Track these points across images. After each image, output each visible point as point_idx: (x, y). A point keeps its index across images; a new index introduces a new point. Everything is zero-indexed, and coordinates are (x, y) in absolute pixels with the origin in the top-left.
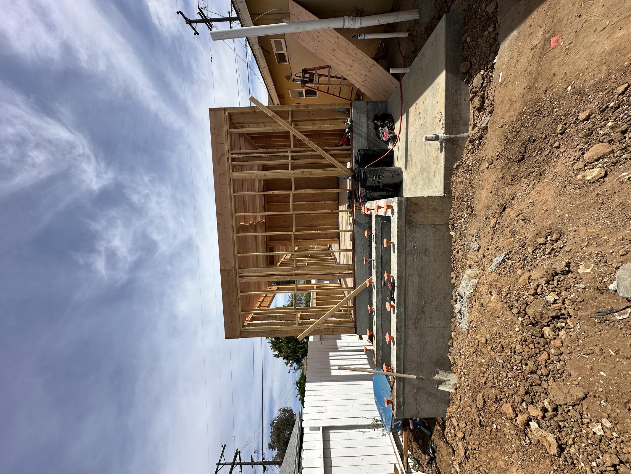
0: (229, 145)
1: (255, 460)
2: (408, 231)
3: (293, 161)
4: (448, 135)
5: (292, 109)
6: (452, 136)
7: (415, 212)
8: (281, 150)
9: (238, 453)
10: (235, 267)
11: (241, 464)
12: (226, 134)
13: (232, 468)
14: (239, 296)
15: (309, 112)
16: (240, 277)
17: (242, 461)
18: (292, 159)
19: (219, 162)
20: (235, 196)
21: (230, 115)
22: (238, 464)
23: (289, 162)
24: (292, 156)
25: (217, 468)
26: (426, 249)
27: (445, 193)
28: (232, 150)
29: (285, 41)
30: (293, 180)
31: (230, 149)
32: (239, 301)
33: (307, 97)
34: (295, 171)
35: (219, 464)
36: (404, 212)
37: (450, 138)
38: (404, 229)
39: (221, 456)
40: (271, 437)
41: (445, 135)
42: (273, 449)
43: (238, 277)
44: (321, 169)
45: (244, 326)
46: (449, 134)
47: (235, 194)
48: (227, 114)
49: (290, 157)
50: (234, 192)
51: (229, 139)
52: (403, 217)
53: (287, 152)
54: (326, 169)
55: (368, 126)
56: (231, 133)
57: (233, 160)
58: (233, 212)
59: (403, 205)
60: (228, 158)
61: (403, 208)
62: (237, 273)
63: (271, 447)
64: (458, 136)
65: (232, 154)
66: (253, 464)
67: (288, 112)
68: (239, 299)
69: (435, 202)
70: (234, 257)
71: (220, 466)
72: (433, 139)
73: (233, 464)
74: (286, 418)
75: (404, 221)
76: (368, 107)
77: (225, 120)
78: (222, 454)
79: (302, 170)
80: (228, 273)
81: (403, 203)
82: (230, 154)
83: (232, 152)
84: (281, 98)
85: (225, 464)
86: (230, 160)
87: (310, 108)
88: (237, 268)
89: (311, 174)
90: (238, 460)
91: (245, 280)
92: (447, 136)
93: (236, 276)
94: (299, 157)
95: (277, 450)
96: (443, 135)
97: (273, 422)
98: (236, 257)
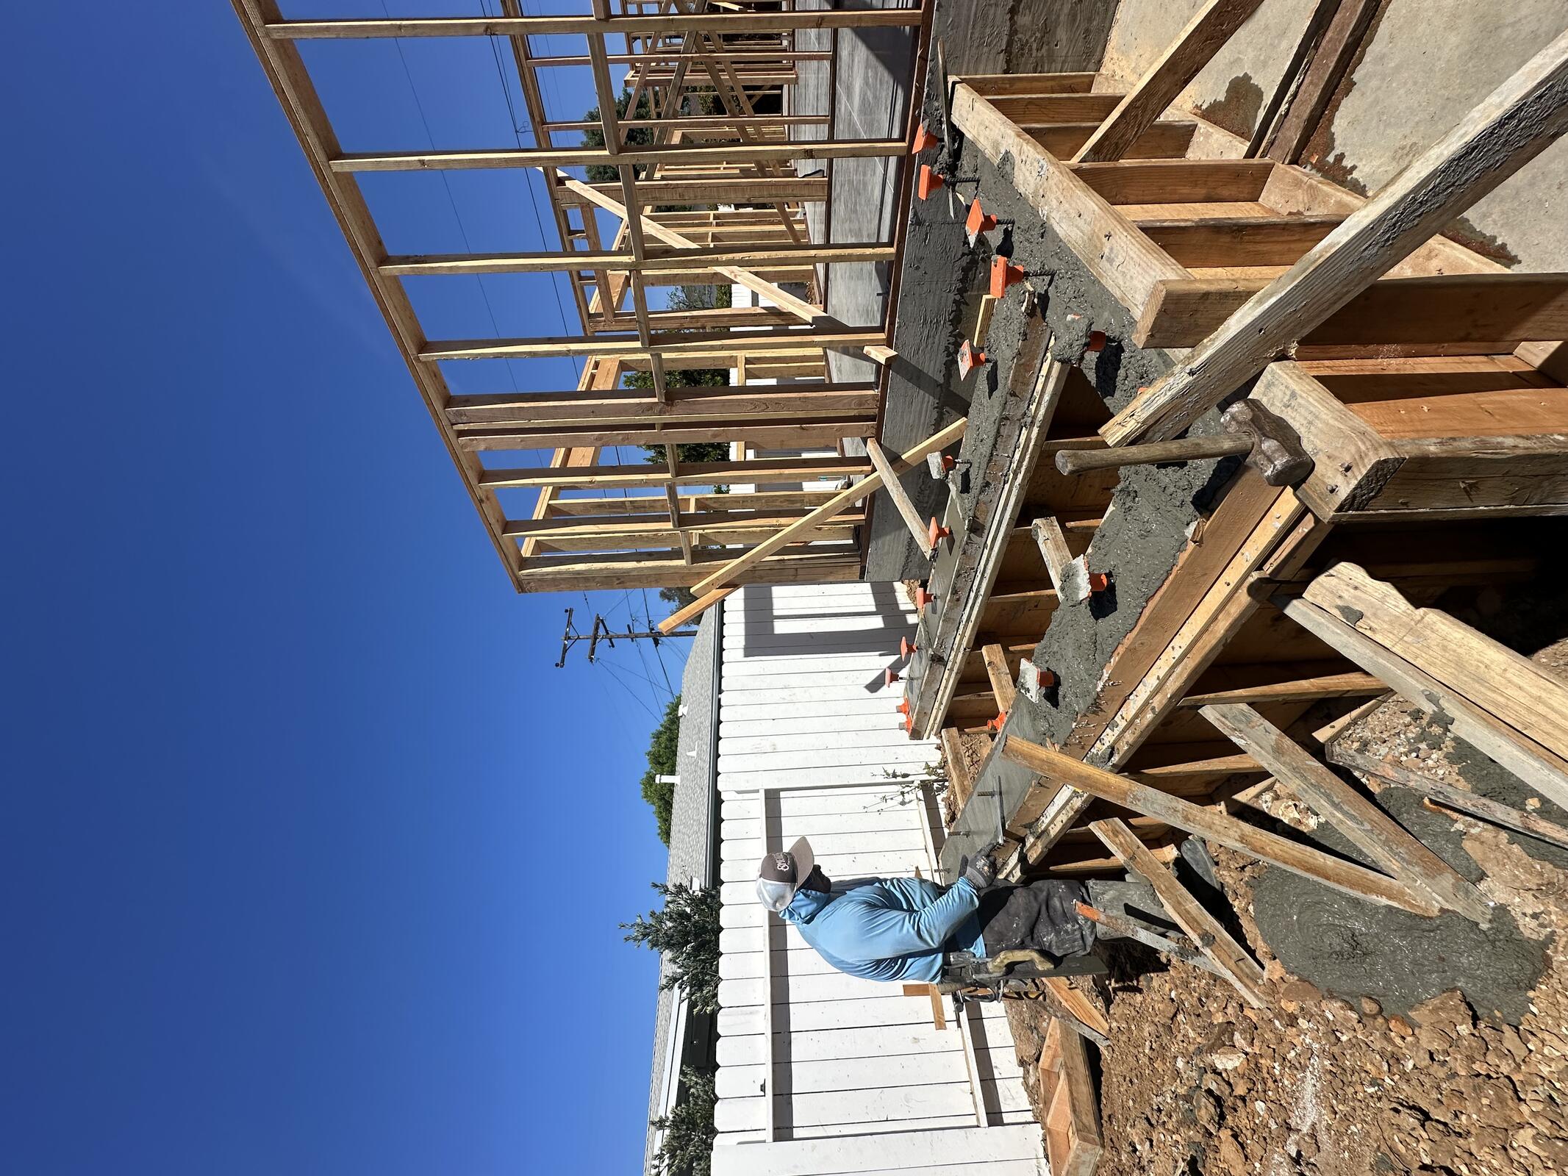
1: (637, 631)
9: (600, 622)
10: (428, 402)
11: (610, 638)
13: (593, 645)
16: (461, 433)
17: (610, 634)
22: (603, 638)
25: (565, 645)
35: (567, 638)
39: (568, 627)
43: (452, 436)
45: (524, 562)
62: (445, 422)
66: (632, 636)
68: (481, 500)
70: (413, 369)
71: (570, 642)
73: (595, 638)
78: (569, 623)
85: (578, 638)
88: (438, 405)
90: (601, 632)
91: (481, 444)
93: (443, 431)
98: (419, 367)
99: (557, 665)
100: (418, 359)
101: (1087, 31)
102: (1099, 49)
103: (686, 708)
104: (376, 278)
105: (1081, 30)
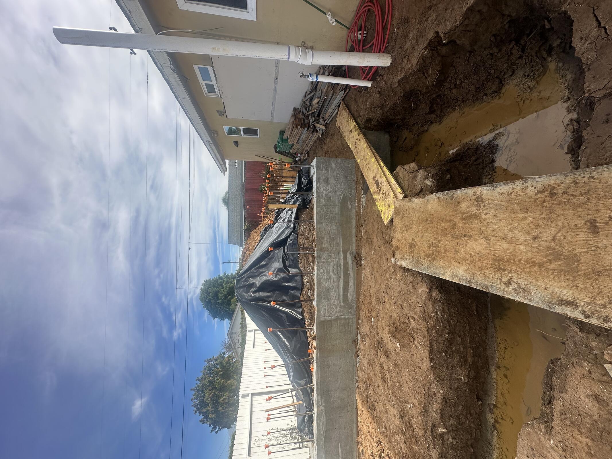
29: (213, 70)
33: (245, 136)
84: (213, 133)
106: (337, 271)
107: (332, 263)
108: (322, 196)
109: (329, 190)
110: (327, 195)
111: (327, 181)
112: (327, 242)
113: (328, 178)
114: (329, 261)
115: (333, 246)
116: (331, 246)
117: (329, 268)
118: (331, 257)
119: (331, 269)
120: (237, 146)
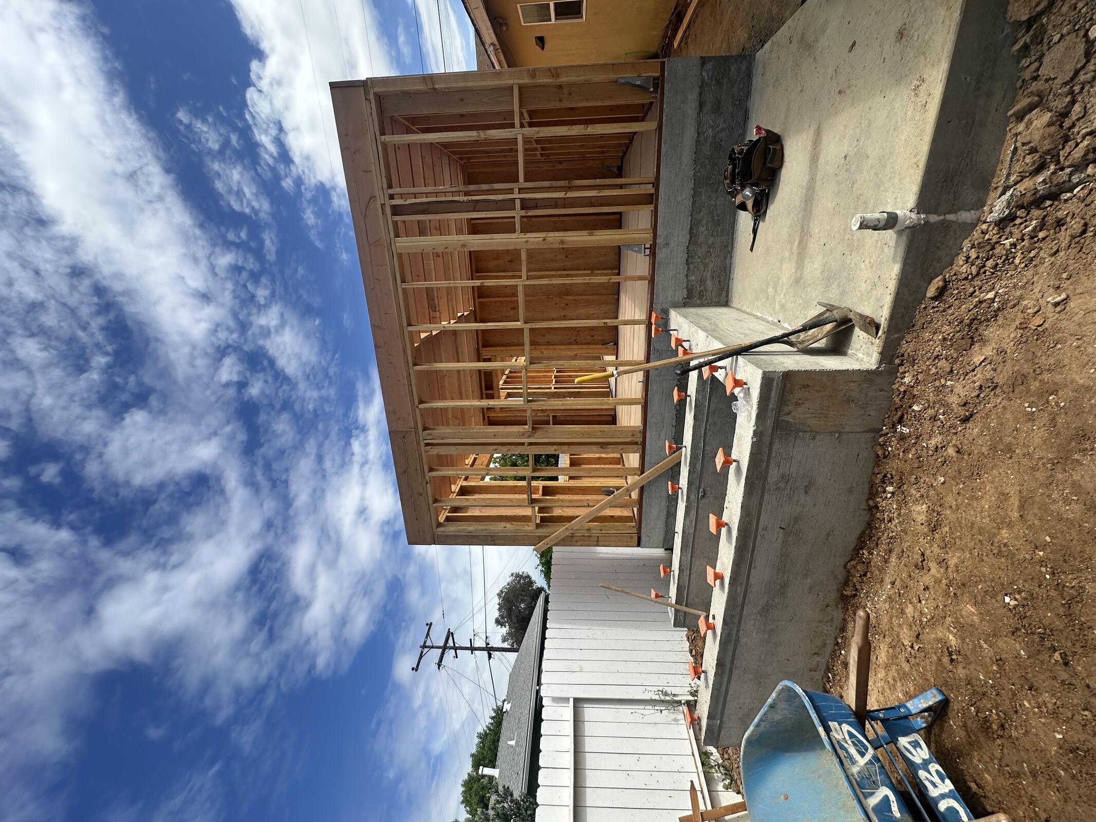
0: (383, 175)
1: (477, 645)
2: (776, 446)
3: (523, 213)
4: (922, 216)
5: (521, 81)
6: (934, 218)
7: (799, 404)
8: (497, 186)
9: (450, 634)
10: (416, 428)
11: (456, 649)
12: (375, 148)
13: (443, 654)
14: (427, 477)
15: (560, 87)
16: (427, 445)
17: (456, 645)
18: (522, 209)
19: (365, 217)
20: (404, 290)
21: (379, 98)
22: (451, 648)
23: (517, 213)
24: (522, 200)
25: (422, 652)
26: (810, 482)
27: (881, 362)
28: (390, 186)
30: (524, 256)
31: (385, 186)
32: (428, 485)
33: (559, 22)
34: (529, 235)
35: (424, 646)
36: (772, 404)
37: (927, 223)
38: (767, 440)
39: (427, 637)
40: (499, 609)
41: (914, 216)
42: (502, 625)
43: (422, 445)
44: (585, 233)
45: (439, 525)
46: (927, 212)
47: (404, 286)
48: (372, 97)
49: (518, 204)
50: (403, 281)
51: (382, 161)
52: (769, 414)
53: (511, 191)
54: (596, 232)
55: (699, 124)
56: (385, 145)
57: (396, 210)
58: (405, 324)
59: (774, 388)
60: (383, 205)
61: (773, 395)
62: (421, 438)
63: (498, 622)
64: (951, 217)
65: (392, 197)
66: (472, 649)
67: (511, 88)
68: (427, 483)
69: (852, 384)
70: (414, 411)
71: (426, 650)
72: (882, 224)
73: (445, 648)
74: (520, 587)
75: (769, 423)
76: (704, 74)
77: (368, 111)
78: (428, 634)
79: (543, 235)
80: (404, 437)
81: (775, 384)
82: (387, 197)
83: (391, 191)
84: (501, 25)
85: (433, 647)
86: (388, 211)
87: (563, 79)
88: (420, 429)
89: (562, 242)
90: (450, 643)
91: (435, 451)
92: (919, 219)
93: (418, 444)
94: (536, 204)
95: (508, 627)
96: (908, 213)
97: (501, 591)
98: (417, 410)
99: (413, 669)
100: (418, 407)
101: (719, 282)
102: (726, 287)
103: (510, 705)
104: (411, 371)
105: (717, 281)
106: (720, 278)
107: (711, 265)
108: (705, 140)
109: (721, 127)
110: (714, 137)
111: (717, 108)
112: (707, 229)
113: (719, 102)
114: (707, 261)
115: (717, 235)
116: (712, 235)
117: (705, 274)
118: (711, 255)
119: (709, 274)
120: (543, 48)
